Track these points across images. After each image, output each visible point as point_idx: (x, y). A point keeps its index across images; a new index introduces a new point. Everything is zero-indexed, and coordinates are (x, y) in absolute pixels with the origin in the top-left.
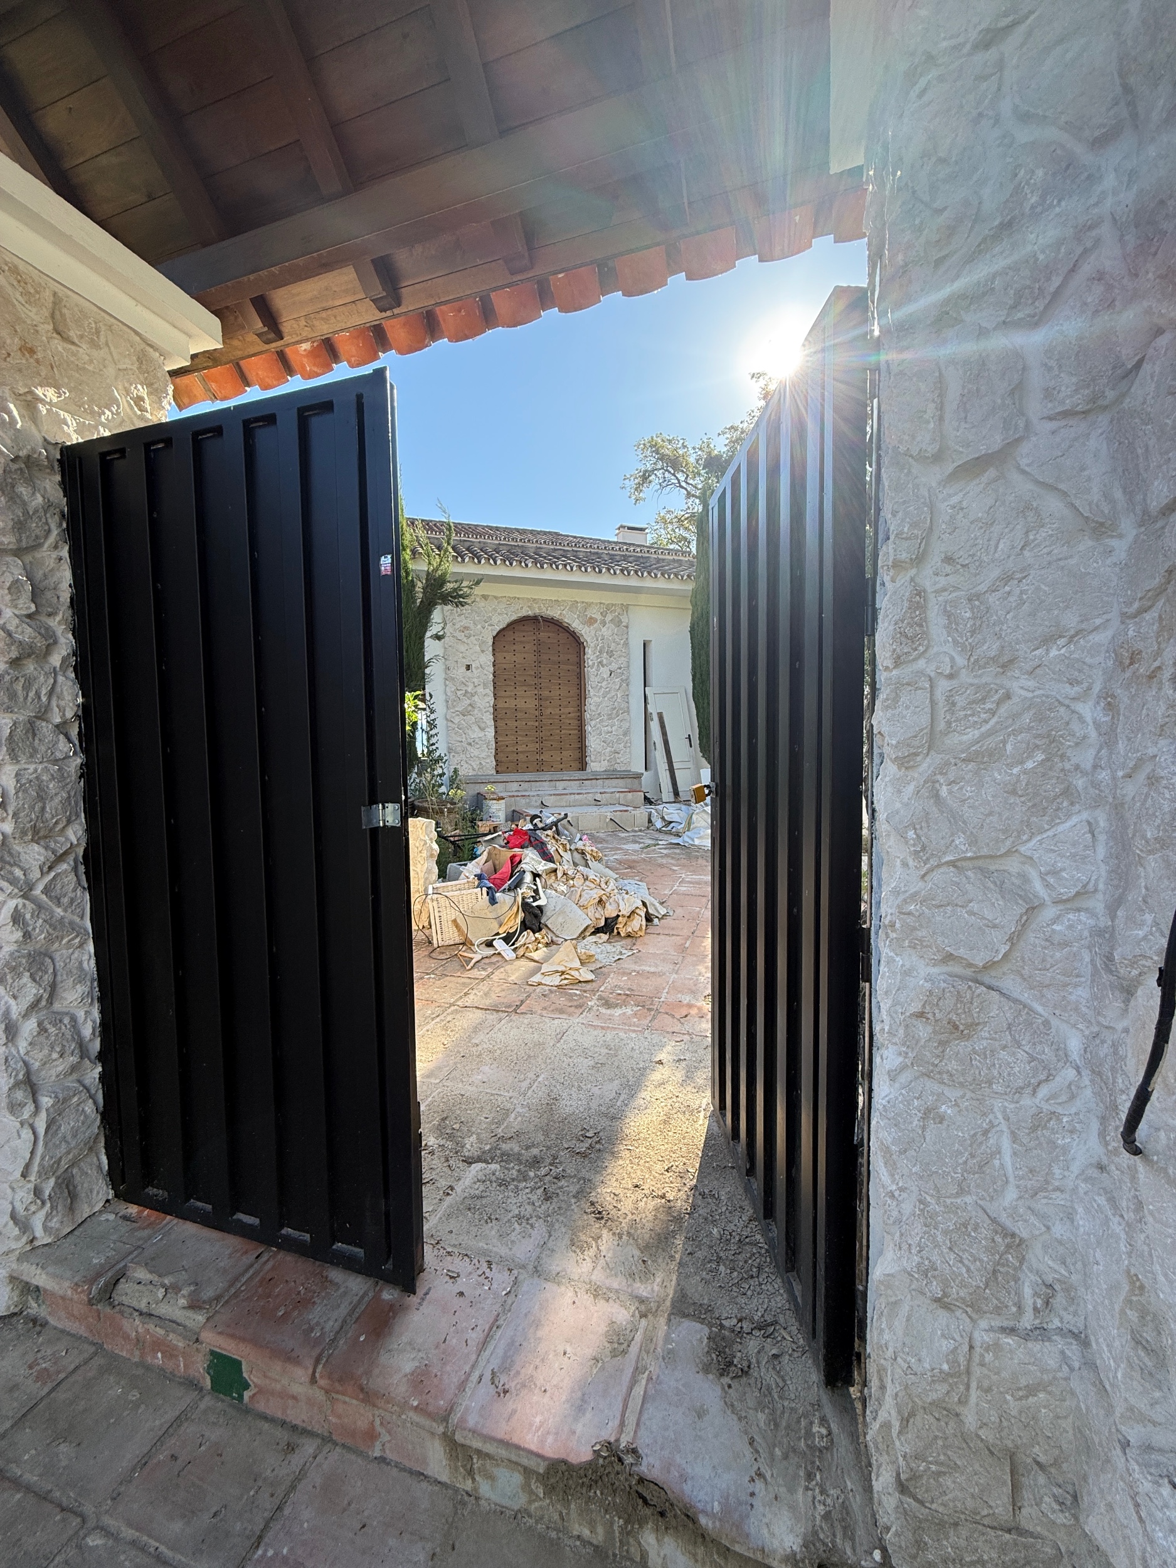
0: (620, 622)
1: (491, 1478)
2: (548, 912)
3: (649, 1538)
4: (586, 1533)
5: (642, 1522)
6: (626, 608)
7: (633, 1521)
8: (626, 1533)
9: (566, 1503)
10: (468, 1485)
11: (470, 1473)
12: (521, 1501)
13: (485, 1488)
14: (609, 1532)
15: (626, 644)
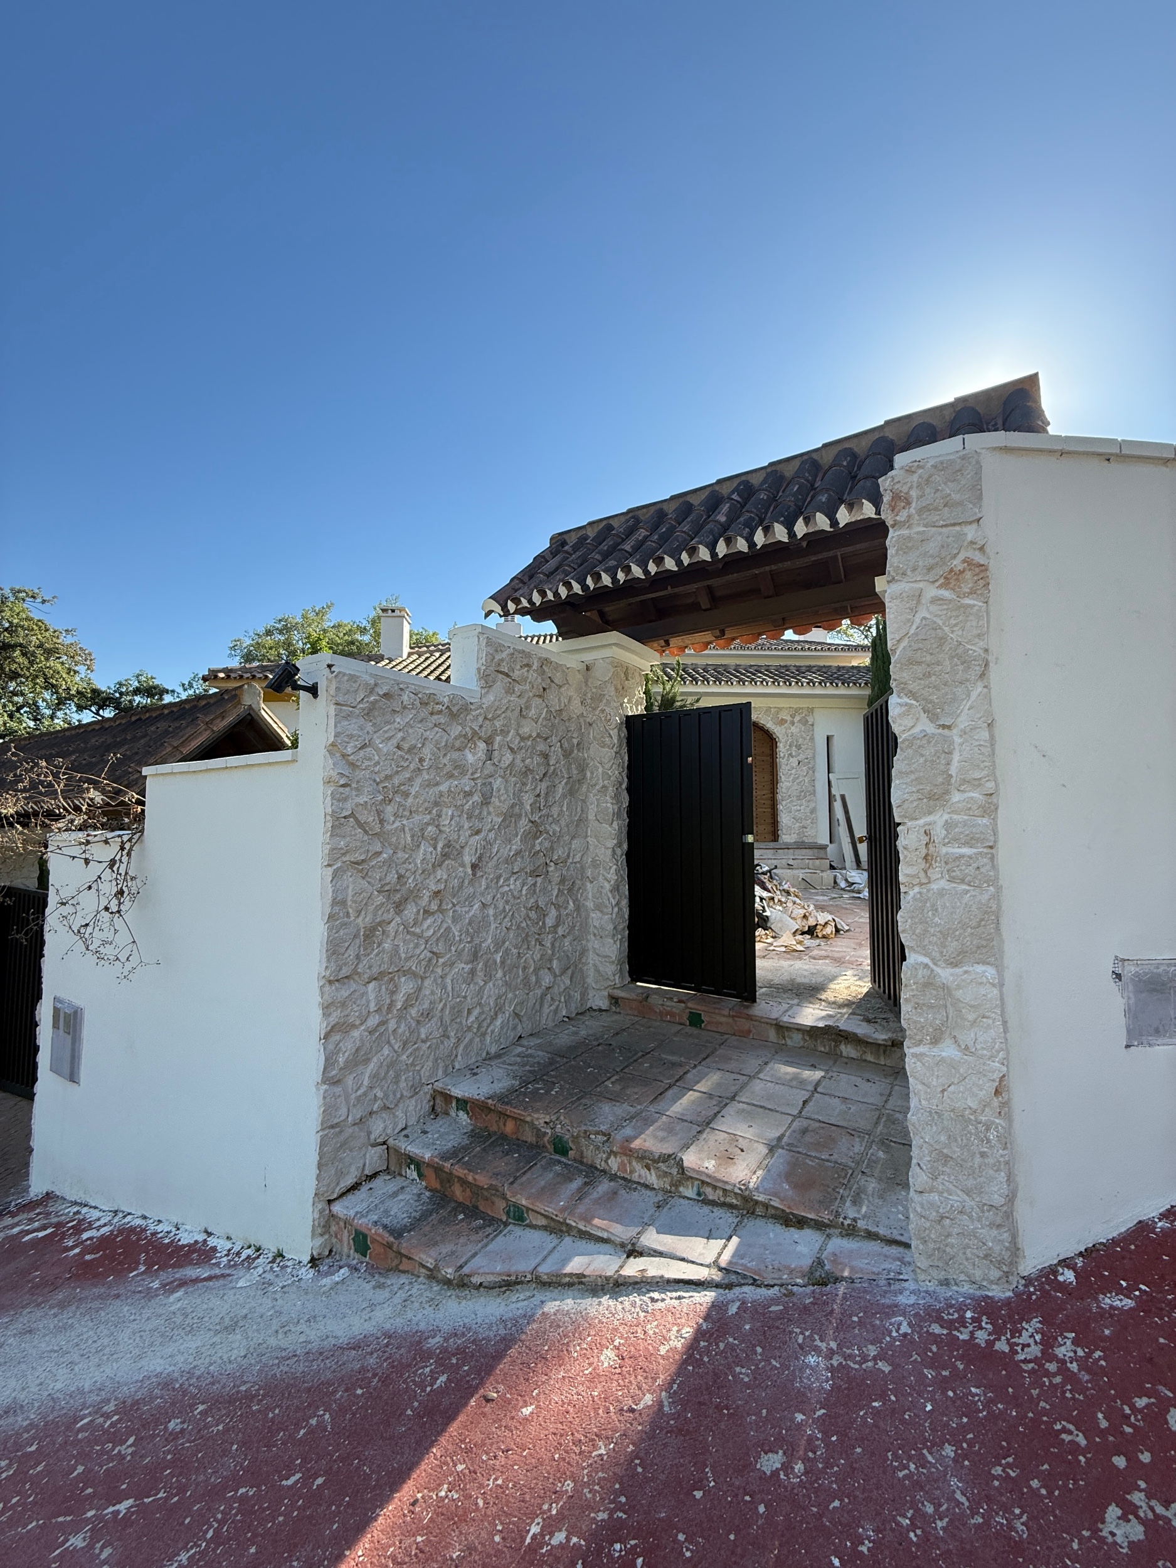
0: (807, 721)
1: (791, 1038)
2: (772, 920)
3: (843, 1047)
4: (823, 1049)
5: (841, 1042)
6: (811, 710)
7: (837, 1043)
8: (836, 1046)
9: (816, 1041)
10: (783, 1042)
11: (784, 1038)
12: (802, 1044)
13: (789, 1042)
14: (830, 1047)
15: (812, 739)
